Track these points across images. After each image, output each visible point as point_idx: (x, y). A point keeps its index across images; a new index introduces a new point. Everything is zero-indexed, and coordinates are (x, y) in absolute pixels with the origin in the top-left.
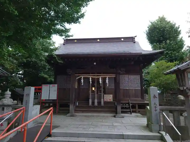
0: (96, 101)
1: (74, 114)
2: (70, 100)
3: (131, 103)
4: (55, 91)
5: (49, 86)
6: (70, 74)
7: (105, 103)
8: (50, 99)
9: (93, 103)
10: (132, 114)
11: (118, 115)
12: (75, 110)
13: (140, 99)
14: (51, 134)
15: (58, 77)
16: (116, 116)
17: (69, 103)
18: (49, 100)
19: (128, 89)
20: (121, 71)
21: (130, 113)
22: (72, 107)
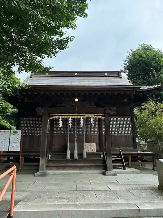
0: (76, 152)
1: (45, 171)
2: (39, 152)
3: (123, 155)
4: (18, 139)
5: (9, 132)
6: (41, 114)
7: (88, 154)
8: (10, 151)
9: (72, 155)
10: (126, 168)
11: (108, 171)
12: (47, 166)
13: (132, 148)
14: (12, 215)
15: (22, 119)
16: (106, 174)
17: (39, 156)
18: (8, 152)
19: (117, 136)
20: (111, 111)
21: (122, 168)
22: (42, 162)
